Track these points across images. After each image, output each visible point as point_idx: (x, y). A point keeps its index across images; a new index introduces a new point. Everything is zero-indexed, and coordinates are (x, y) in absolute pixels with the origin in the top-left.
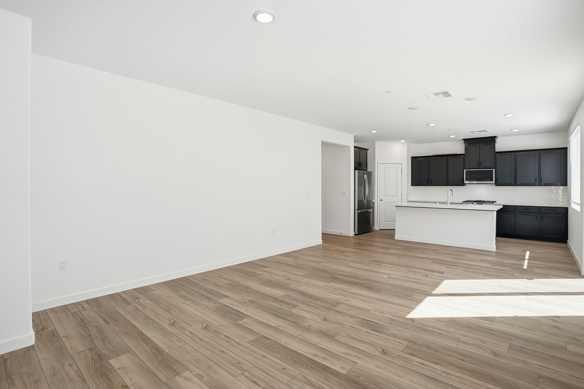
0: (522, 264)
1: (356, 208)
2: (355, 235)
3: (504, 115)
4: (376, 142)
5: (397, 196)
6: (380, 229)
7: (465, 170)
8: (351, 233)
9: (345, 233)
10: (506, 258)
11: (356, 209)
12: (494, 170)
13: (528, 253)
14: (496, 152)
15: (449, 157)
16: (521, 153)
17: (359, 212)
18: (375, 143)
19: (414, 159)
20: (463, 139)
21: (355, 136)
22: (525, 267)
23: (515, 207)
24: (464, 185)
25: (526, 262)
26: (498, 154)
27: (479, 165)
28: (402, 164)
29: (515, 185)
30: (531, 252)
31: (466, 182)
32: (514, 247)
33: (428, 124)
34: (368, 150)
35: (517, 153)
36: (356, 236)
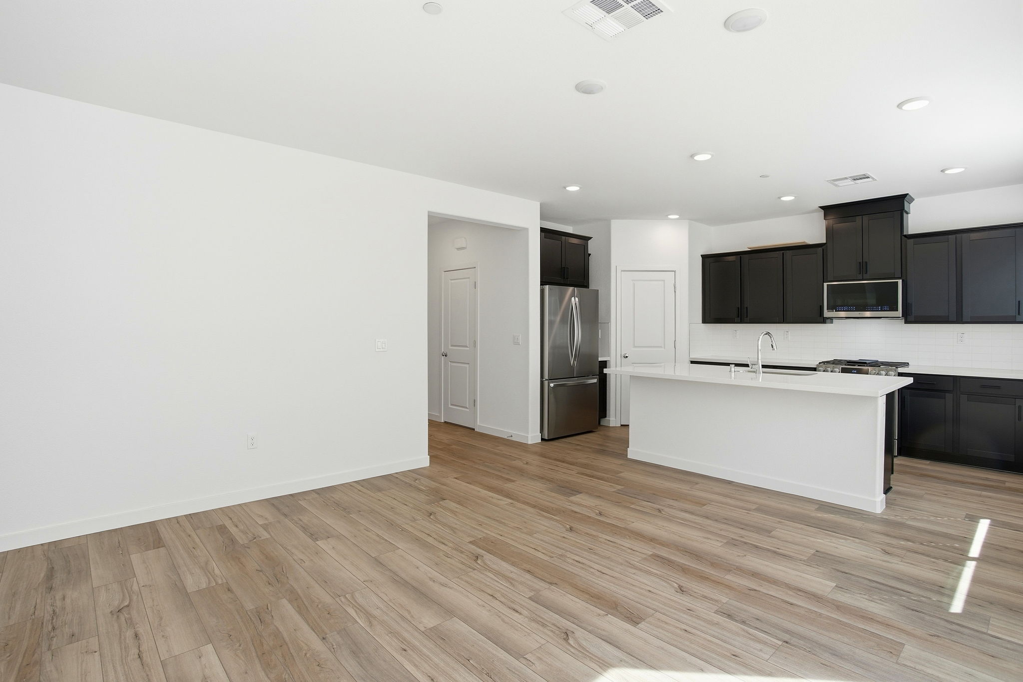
0: (950, 582)
1: (546, 376)
2: (542, 439)
3: (900, 106)
4: (612, 220)
5: (665, 348)
6: (621, 425)
7: (825, 284)
8: (533, 436)
9: (518, 435)
10: (903, 548)
11: (546, 380)
12: (900, 282)
13: (983, 526)
14: (905, 236)
15: (788, 253)
16: (974, 236)
17: (552, 385)
18: (610, 222)
19: (708, 260)
20: (820, 207)
21: (541, 205)
22: (957, 605)
23: (956, 380)
24: (823, 320)
25: (969, 569)
26: (912, 240)
27: (863, 269)
28: (675, 271)
29: (959, 319)
30: (994, 524)
31: (827, 314)
32: (945, 500)
33: (692, 156)
34: (590, 238)
35: (964, 235)
36: (544, 442)
